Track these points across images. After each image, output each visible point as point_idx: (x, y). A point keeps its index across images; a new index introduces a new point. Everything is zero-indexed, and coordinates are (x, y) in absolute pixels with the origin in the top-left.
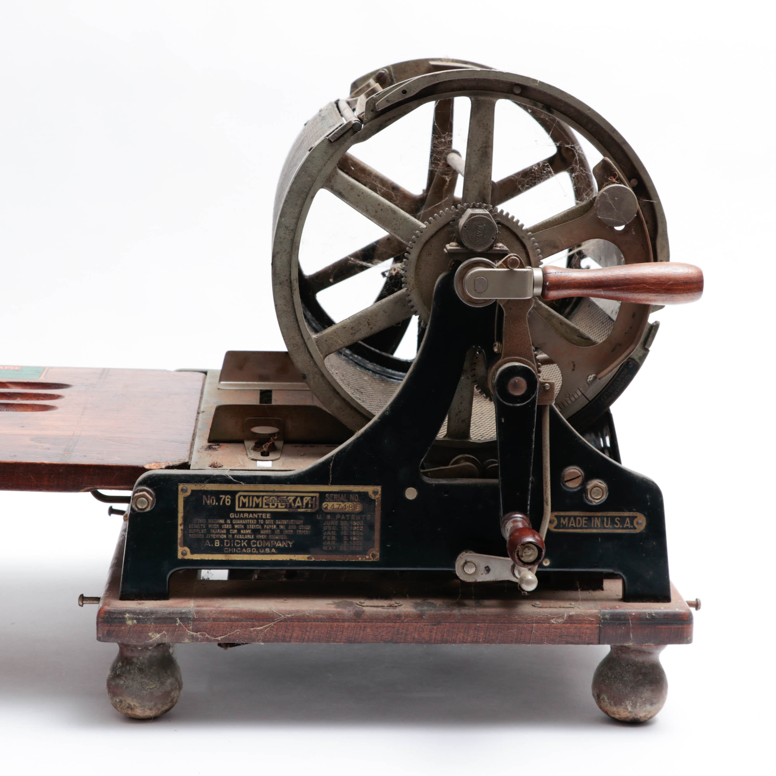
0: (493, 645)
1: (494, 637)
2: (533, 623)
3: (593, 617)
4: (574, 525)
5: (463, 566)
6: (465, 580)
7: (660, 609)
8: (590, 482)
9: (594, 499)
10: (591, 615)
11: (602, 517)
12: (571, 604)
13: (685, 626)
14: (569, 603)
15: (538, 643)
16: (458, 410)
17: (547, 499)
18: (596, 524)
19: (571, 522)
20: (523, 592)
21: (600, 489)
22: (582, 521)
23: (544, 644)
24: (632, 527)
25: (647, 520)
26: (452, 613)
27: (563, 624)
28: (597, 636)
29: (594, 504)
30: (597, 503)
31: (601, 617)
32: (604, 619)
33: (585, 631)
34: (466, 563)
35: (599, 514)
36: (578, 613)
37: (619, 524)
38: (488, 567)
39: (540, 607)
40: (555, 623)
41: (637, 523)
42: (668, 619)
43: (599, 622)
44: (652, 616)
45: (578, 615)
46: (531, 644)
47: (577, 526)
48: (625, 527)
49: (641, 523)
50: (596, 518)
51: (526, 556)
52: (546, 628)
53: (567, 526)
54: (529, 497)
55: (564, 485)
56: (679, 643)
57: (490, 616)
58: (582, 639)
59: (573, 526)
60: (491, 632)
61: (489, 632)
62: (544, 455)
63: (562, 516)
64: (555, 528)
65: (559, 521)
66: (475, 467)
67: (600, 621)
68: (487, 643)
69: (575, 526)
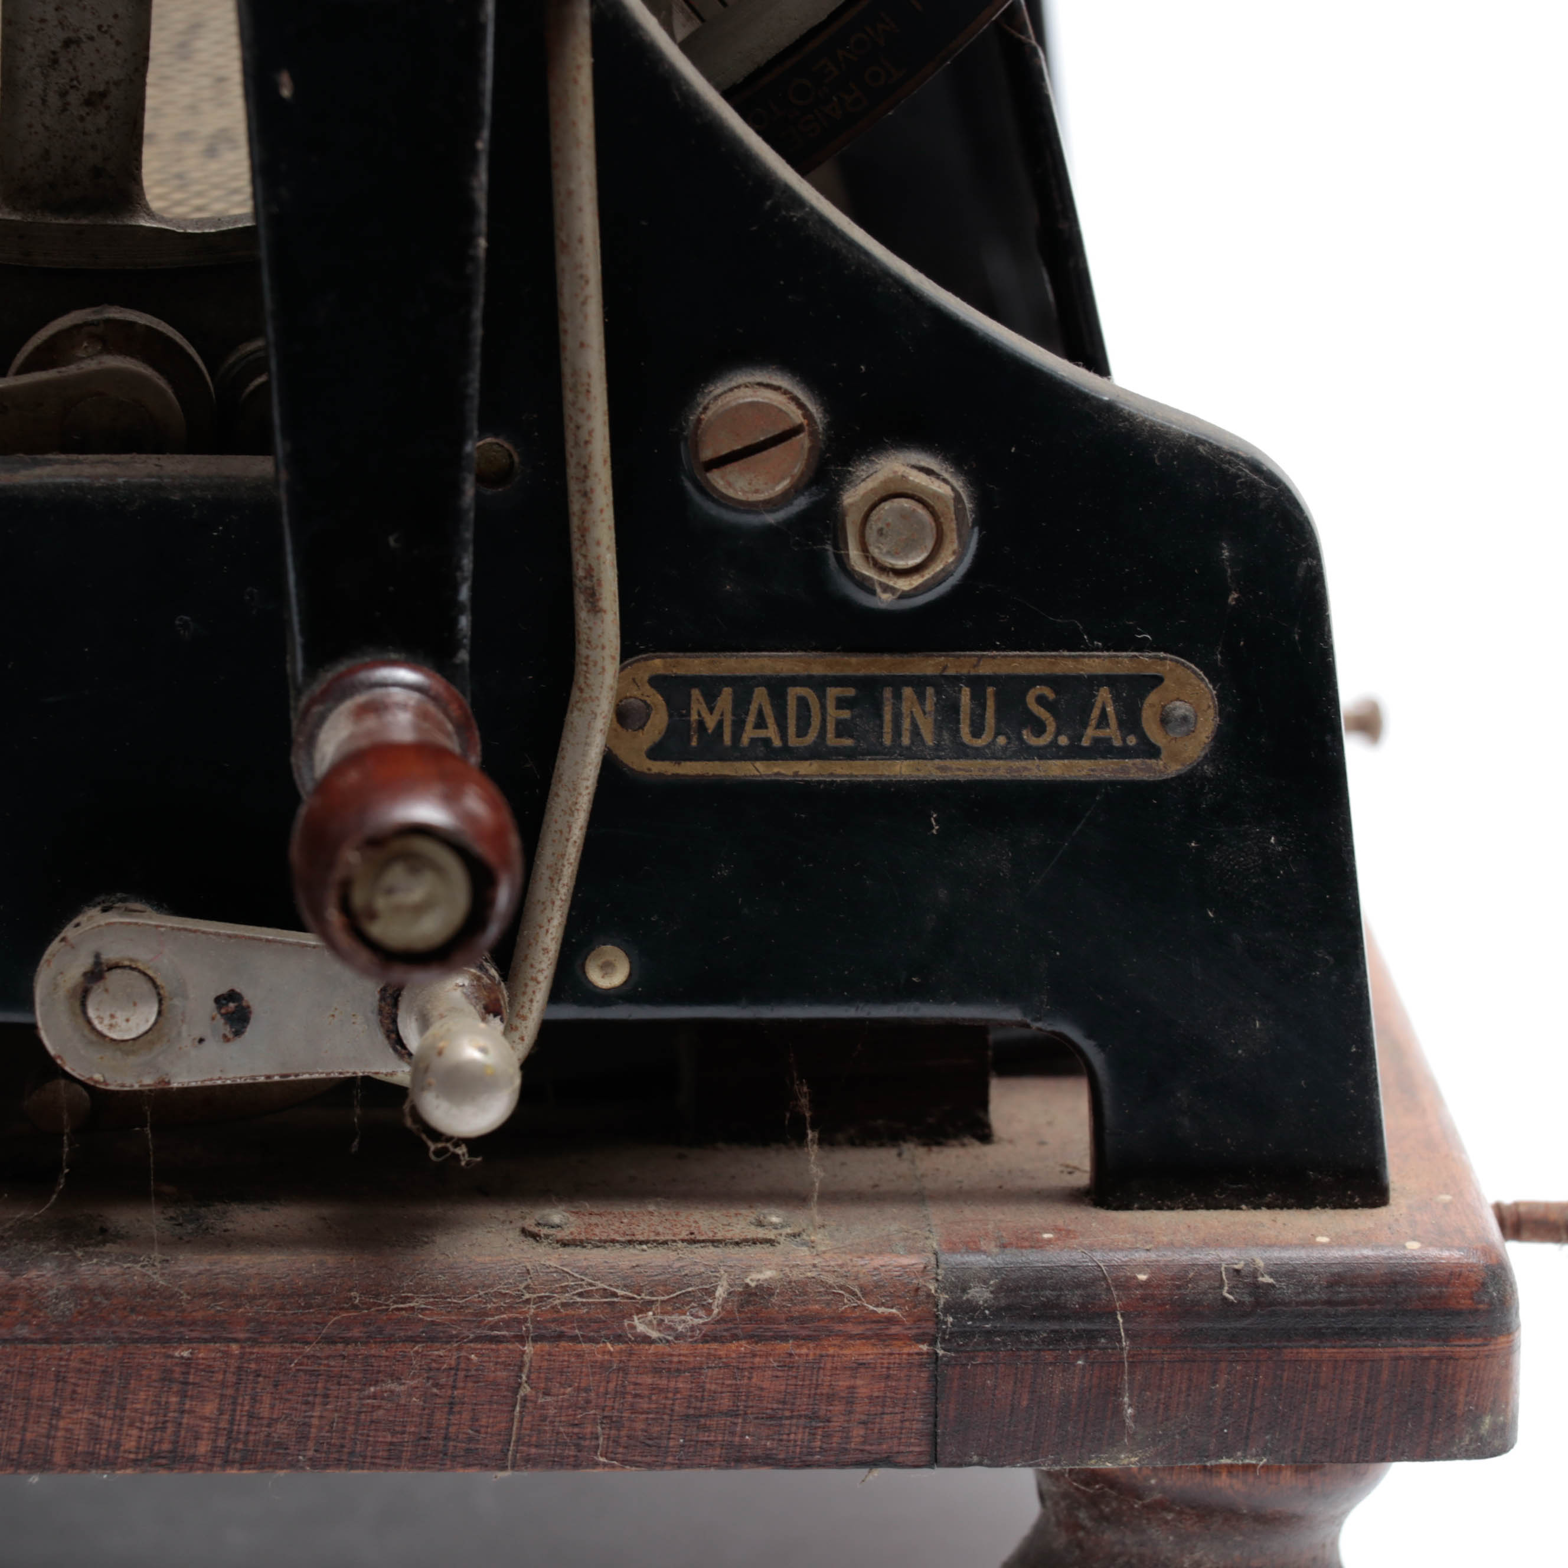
0: (282, 1473)
1: (281, 1428)
2: (521, 1339)
3: (893, 1299)
4: (772, 732)
5: (82, 995)
6: (98, 1077)
7: (1309, 1243)
8: (862, 470)
9: (883, 569)
10: (877, 1285)
11: (944, 684)
12: (760, 1224)
13: (1461, 1349)
14: (749, 1214)
15: (558, 1462)
16: (62, 35)
17: (590, 572)
18: (906, 724)
19: (751, 719)
20: (432, 1147)
21: (921, 511)
22: (823, 707)
23: (596, 1464)
24: (1132, 741)
25: (1221, 698)
26: (20, 1281)
27: (706, 1339)
28: (919, 1416)
29: (885, 600)
30: (905, 595)
31: (943, 1298)
32: (962, 1308)
33: (843, 1383)
34: (97, 973)
35: (928, 665)
36: (796, 1275)
37: (1051, 727)
38: (233, 996)
39: (565, 1244)
40: (654, 1334)
41: (1165, 721)
42: (1351, 1302)
43: (929, 1327)
44: (1256, 1287)
45: (798, 1289)
46: (514, 1467)
47: (793, 741)
48: (1085, 742)
49: (1185, 719)
50: (908, 692)
51: (398, 909)
52: (603, 1367)
53: (727, 739)
54: (467, 562)
55: (707, 491)
56: (1428, 1455)
57: (252, 1298)
58: (827, 1436)
59: (767, 741)
60: (267, 1399)
61: (254, 1399)
62: (566, 303)
63: (696, 681)
64: (655, 753)
65: (678, 708)
66: (162, 383)
67: (938, 1322)
68: (243, 1464)
69: (777, 743)
